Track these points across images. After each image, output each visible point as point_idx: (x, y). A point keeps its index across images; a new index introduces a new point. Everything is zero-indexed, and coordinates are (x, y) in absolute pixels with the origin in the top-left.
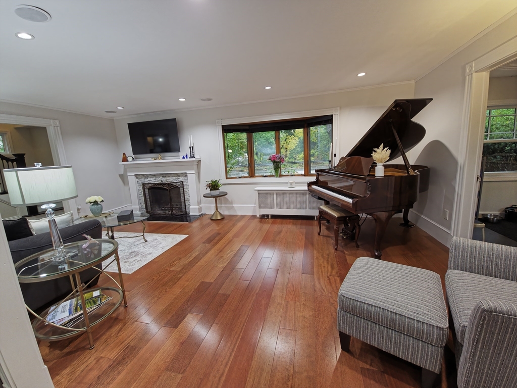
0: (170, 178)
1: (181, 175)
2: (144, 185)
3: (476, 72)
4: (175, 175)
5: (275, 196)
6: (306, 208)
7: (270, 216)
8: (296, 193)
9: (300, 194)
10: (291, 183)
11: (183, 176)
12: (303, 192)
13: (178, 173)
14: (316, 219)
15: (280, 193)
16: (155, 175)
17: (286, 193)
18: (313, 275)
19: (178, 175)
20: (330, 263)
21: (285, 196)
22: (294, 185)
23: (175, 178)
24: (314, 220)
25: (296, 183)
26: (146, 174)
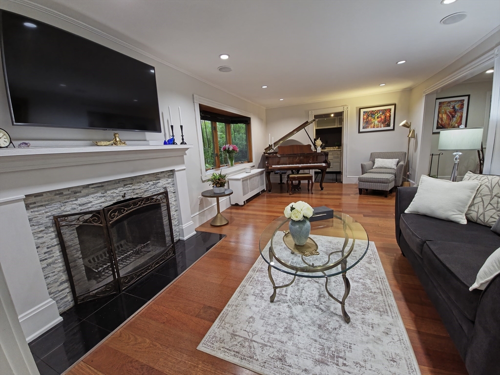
0: (142, 185)
1: (162, 175)
2: (58, 222)
3: (314, 114)
4: (151, 178)
7: (246, 202)
8: (255, 176)
10: (249, 169)
11: (164, 177)
13: (157, 174)
16: (101, 186)
19: (157, 176)
23: (151, 183)
26: (68, 189)
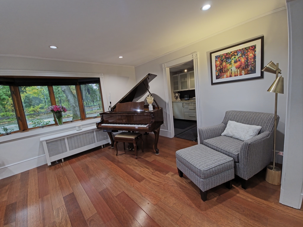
3: (167, 67)
5: (66, 140)
6: (95, 142)
7: (63, 160)
8: (85, 134)
9: (88, 133)
10: (79, 127)
12: (91, 131)
14: (102, 147)
15: (70, 137)
17: (77, 136)
18: (145, 178)
20: (143, 167)
21: (75, 138)
22: (81, 127)
24: (102, 148)
25: (82, 125)
